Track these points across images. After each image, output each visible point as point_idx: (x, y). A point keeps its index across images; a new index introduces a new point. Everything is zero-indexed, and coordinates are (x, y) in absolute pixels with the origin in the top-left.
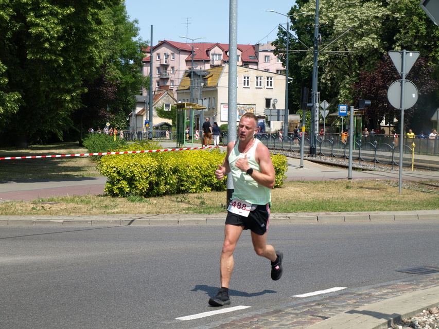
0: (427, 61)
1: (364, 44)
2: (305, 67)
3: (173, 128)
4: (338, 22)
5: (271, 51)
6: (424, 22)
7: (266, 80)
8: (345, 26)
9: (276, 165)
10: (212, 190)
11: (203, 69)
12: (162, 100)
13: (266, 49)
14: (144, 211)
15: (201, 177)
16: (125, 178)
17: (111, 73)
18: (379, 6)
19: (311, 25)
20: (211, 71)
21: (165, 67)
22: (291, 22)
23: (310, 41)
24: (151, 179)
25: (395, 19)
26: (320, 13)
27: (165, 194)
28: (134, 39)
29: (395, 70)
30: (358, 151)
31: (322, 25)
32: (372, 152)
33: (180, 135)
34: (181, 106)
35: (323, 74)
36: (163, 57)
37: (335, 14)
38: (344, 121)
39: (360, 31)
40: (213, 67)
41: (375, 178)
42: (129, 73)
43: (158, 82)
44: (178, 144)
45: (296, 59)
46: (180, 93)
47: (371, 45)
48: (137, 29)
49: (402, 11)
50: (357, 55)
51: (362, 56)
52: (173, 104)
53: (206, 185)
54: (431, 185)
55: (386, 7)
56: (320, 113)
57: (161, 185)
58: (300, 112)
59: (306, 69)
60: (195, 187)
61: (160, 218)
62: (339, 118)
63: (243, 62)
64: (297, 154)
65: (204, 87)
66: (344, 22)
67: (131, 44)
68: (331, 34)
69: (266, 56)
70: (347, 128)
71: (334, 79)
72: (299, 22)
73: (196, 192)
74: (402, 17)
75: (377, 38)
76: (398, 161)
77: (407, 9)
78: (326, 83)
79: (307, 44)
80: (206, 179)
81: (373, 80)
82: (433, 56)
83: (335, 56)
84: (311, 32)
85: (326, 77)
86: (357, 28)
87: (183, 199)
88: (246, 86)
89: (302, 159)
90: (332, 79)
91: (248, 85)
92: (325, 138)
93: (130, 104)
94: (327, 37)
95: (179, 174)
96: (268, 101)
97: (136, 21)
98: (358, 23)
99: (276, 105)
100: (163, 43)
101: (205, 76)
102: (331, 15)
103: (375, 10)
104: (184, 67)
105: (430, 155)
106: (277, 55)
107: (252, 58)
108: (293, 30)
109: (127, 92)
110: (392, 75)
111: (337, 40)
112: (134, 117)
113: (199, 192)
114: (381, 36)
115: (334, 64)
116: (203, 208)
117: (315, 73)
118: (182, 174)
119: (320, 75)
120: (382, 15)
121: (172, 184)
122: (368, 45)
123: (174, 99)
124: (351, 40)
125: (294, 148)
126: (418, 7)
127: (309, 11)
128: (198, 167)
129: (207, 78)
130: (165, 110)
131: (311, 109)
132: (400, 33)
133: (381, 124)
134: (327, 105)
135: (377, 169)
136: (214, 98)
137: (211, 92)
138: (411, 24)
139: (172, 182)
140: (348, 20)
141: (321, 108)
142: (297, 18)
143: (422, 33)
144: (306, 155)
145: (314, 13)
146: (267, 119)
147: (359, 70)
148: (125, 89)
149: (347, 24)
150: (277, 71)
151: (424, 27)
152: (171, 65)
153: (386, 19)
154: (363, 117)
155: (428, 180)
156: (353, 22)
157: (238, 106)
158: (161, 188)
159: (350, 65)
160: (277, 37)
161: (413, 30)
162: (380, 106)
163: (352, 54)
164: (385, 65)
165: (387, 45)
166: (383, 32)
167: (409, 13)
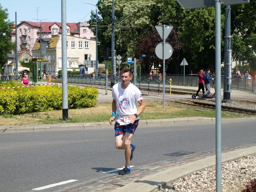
0: (177, 31)
1: (141, 22)
2: (107, 35)
3: (30, 73)
4: (126, 9)
5: (87, 27)
6: (175, 9)
7: (85, 44)
8: (129, 12)
9: (91, 93)
10: (54, 109)
11: (47, 37)
12: (24, 56)
13: (84, 25)
14: (13, 123)
15: (47, 102)
19: (110, 11)
20: (52, 38)
21: (25, 37)
22: (98, 9)
23: (110, 20)
24: (17, 104)
25: (158, 7)
26: (115, 4)
27: (25, 113)
28: (6, 20)
29: (159, 36)
30: (139, 84)
31: (117, 11)
32: (147, 85)
33: (34, 77)
34: (35, 60)
35: (118, 39)
36: (23, 31)
37: (123, 4)
38: (130, 67)
39: (138, 14)
40: (53, 36)
41: (149, 100)
42: (3, 41)
43: (21, 46)
44: (33, 82)
45: (102, 31)
46: (34, 52)
47: (145, 22)
48: (7, 14)
49: (162, 2)
50: (137, 28)
51: (140, 28)
52: (30, 58)
53: (50, 107)
54: (181, 103)
56: (116, 62)
57: (23, 107)
58: (105, 62)
59: (108, 37)
60: (43, 108)
61: (22, 127)
62: (127, 65)
63: (71, 33)
64: (104, 87)
65: (49, 48)
66: (129, 9)
67: (4, 23)
68: (122, 16)
69: (84, 30)
71: (124, 42)
72: (103, 10)
73: (44, 111)
74: (162, 6)
75: (148, 18)
76: (162, 89)
77: (165, 1)
78: (119, 45)
79: (107, 22)
80: (50, 103)
81: (146, 42)
82: (180, 28)
83: (124, 29)
84: (110, 15)
85: (120, 41)
86: (137, 12)
87: (37, 115)
88: (73, 47)
89: (107, 89)
90: (123, 42)
91: (74, 46)
92: (120, 77)
93: (4, 59)
94: (120, 18)
95: (34, 100)
96: (86, 56)
98: (137, 10)
99: (90, 58)
100: (23, 23)
101: (48, 42)
102: (121, 5)
103: (147, 2)
104: (36, 37)
105: (180, 85)
106: (91, 29)
107: (75, 30)
108: (99, 14)
109: (2, 52)
110: (157, 40)
111: (125, 20)
112: (7, 67)
113: (46, 111)
114: (150, 17)
115: (124, 34)
116: (48, 120)
117: (113, 39)
118: (35, 100)
119: (116, 40)
120: (151, 5)
121: (30, 106)
122: (143, 22)
123: (30, 55)
124: (133, 20)
125: (101, 83)
127: (109, 3)
128: (45, 96)
129: (50, 43)
130: (25, 62)
131: (110, 60)
132: (162, 15)
133: (152, 68)
134: (121, 58)
135: (150, 94)
136: (54, 55)
137: (53, 51)
138: (168, 10)
140: (131, 8)
141: (117, 60)
142: (102, 7)
143: (174, 15)
144: (109, 87)
145: (111, 4)
146: (85, 67)
147: (138, 37)
149: (131, 10)
150: (91, 38)
151: (175, 12)
152: (28, 36)
153: (153, 7)
154: (142, 64)
155: (179, 100)
156: (134, 9)
157: (69, 59)
158: (23, 109)
159: (133, 34)
160: (90, 19)
161: (168, 13)
162: (151, 57)
163: (134, 28)
164: (153, 34)
165: (154, 22)
166: (152, 15)
167: (166, 3)
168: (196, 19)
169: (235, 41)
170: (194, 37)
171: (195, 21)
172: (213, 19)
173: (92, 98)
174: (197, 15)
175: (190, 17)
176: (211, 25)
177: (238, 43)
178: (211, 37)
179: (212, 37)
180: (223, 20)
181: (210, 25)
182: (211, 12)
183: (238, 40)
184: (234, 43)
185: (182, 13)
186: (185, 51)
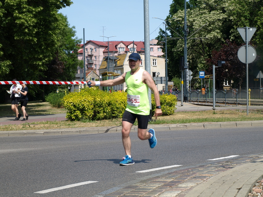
1: (212, 36)
2: (176, 51)
4: (196, 24)
5: (154, 45)
6: (248, 21)
8: (200, 26)
9: (170, 101)
12: (90, 76)
13: (151, 44)
16: (78, 109)
17: (62, 56)
18: (220, 13)
19: (179, 26)
20: (119, 57)
21: (91, 56)
22: (167, 25)
24: (95, 109)
25: (230, 21)
28: (73, 38)
34: (105, 74)
35: (188, 55)
36: (89, 51)
37: (193, 19)
39: (209, 28)
40: (119, 55)
42: (71, 59)
43: (87, 65)
45: (170, 47)
46: (101, 71)
47: (216, 36)
48: (75, 32)
49: (235, 15)
50: (208, 43)
51: (210, 44)
52: (96, 78)
55: (224, 14)
57: (101, 113)
59: (177, 53)
60: (121, 114)
62: (198, 81)
63: (138, 52)
65: (115, 66)
66: (199, 23)
67: (72, 41)
69: (151, 48)
70: (204, 86)
71: (194, 58)
72: (172, 25)
74: (234, 19)
75: (220, 32)
77: (237, 14)
82: (255, 41)
83: (195, 44)
84: (179, 31)
85: (190, 57)
86: (207, 26)
89: (182, 101)
90: (193, 59)
93: (72, 77)
95: (112, 106)
96: (154, 74)
97: (74, 27)
98: (208, 24)
99: (159, 75)
100: (89, 42)
101: (116, 60)
102: (191, 20)
103: (218, 16)
104: (102, 55)
106: (159, 45)
107: (142, 49)
108: (168, 30)
109: (69, 70)
111: (195, 34)
112: (73, 87)
114: (222, 32)
115: (194, 49)
117: (186, 51)
120: (223, 18)
122: (214, 36)
123: (97, 75)
124: (204, 34)
127: (178, 17)
132: (234, 28)
138: (241, 22)
139: (107, 111)
140: (202, 22)
142: (171, 22)
145: (181, 19)
147: (209, 52)
148: (68, 68)
149: (201, 24)
152: (94, 55)
153: (225, 21)
156: (205, 23)
158: (101, 115)
159: (204, 50)
160: (159, 35)
161: (241, 26)
162: (224, 71)
163: (205, 43)
164: (227, 46)
165: (226, 36)
166: (223, 28)
167: (239, 15)
173: (171, 105)
185: (257, 25)
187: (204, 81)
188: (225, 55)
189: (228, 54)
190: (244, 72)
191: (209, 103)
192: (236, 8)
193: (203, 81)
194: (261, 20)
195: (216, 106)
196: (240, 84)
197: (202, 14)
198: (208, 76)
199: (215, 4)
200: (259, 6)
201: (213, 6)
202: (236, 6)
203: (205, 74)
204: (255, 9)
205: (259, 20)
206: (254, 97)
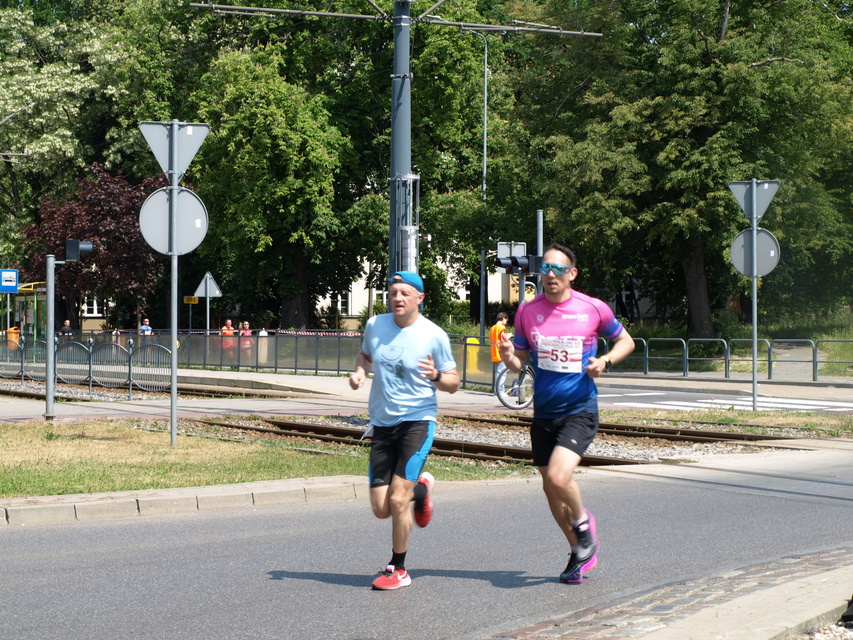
1: (46, 149)
6: (167, 103)
18: (73, 70)
25: (108, 100)
39: (36, 122)
47: (60, 150)
49: (123, 81)
50: (31, 172)
51: (39, 174)
55: (88, 75)
70: (17, 319)
74: (122, 95)
75: (71, 138)
77: (132, 81)
86: (30, 116)
98: (32, 106)
103: (67, 81)
114: (78, 135)
120: (82, 90)
122: (53, 150)
126: (155, 73)
132: (118, 125)
138: (143, 106)
140: (11, 98)
147: (35, 202)
149: (9, 108)
153: (89, 99)
156: (22, 104)
159: (16, 193)
162: (85, 270)
163: (20, 171)
164: (94, 185)
165: (91, 152)
166: (84, 124)
167: (138, 84)
168: (244, 140)
169: (376, 218)
170: (235, 201)
171: (239, 145)
172: (301, 140)
174: (246, 123)
175: (224, 133)
176: (296, 160)
177: (385, 223)
178: (294, 202)
179: (299, 202)
180: (337, 146)
181: (291, 159)
182: (295, 116)
183: (385, 214)
184: (374, 223)
186: (205, 253)
187: (17, 304)
188: (88, 214)
189: (99, 213)
190: (153, 274)
191: (33, 384)
192: (130, 57)
193: (12, 301)
194: (209, 103)
195: (56, 399)
196: (140, 315)
197: (12, 74)
198: (30, 287)
199: (58, 43)
200: (203, 54)
201: (48, 48)
202: (127, 50)
203: (21, 280)
204: (188, 64)
205: (204, 103)
206: (186, 361)
